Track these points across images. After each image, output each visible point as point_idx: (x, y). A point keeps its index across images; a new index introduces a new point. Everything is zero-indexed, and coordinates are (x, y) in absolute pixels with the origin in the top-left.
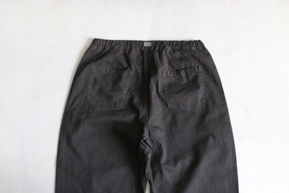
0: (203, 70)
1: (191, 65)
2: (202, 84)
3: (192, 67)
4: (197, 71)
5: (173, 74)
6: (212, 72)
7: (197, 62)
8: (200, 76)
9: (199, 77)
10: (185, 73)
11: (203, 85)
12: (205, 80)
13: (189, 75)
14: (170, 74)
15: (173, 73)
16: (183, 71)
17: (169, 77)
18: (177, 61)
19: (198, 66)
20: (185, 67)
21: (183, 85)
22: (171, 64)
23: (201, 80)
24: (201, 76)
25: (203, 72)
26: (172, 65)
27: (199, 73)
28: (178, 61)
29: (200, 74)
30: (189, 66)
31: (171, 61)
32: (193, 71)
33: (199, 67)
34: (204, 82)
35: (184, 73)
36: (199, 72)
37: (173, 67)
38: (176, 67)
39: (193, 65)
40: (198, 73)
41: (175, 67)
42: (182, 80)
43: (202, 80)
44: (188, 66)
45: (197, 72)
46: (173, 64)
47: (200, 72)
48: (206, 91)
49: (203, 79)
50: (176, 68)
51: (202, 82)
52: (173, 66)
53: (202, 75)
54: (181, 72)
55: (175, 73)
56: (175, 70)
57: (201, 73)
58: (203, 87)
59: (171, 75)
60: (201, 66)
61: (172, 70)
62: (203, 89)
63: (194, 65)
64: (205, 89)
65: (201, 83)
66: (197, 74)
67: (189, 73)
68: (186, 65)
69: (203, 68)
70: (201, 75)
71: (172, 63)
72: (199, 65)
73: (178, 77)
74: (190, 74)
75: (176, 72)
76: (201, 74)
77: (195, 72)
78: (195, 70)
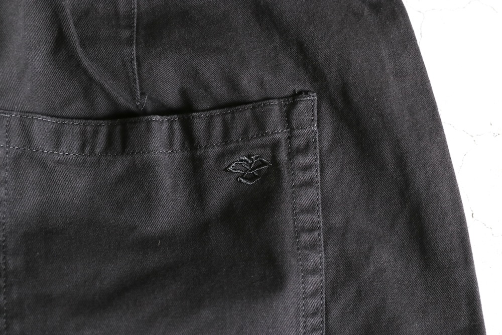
0: (328, 131)
1: (232, 83)
2: (313, 246)
3: (236, 103)
4: (281, 134)
5: (76, 145)
6: (401, 162)
7: (289, 65)
8: (301, 177)
9: (287, 183)
10: (177, 143)
11: (316, 258)
12: (337, 220)
13: (210, 162)
14: (57, 138)
15: (83, 133)
16: (160, 126)
17: (43, 164)
18: (125, 34)
19: (295, 97)
20: (184, 93)
21: (147, 244)
22: (71, 56)
23: (306, 219)
24: (308, 184)
25: (326, 144)
26: (79, 65)
27: (292, 154)
28: (129, 42)
29: (300, 160)
30: (221, 91)
31: (73, 32)
32: (245, 132)
33: (301, 106)
34: (329, 231)
35: (171, 144)
36: (299, 142)
37: (89, 86)
38: (108, 84)
39: (249, 85)
40: (283, 156)
41: (103, 89)
42: (149, 200)
43: (317, 218)
44: (206, 88)
45: (275, 146)
46: (86, 62)
47: (305, 149)
48: (335, 312)
49: (326, 204)
50: (108, 96)
51: (311, 230)
52: (85, 72)
53: (315, 173)
54: (149, 129)
55: (96, 133)
56: (102, 106)
57: (309, 159)
58: (314, 271)
59: (57, 145)
60: (313, 97)
61: (78, 107)
62: (313, 295)
63: (261, 84)
64: (333, 290)
65: (305, 238)
66: (274, 159)
67: (213, 152)
68: (195, 75)
69: (328, 119)
70: (308, 175)
71: (79, 50)
72: (298, 88)
73: (119, 167)
74: (220, 157)
75: (103, 130)
76: (306, 168)
77: (263, 146)
78: (260, 123)
